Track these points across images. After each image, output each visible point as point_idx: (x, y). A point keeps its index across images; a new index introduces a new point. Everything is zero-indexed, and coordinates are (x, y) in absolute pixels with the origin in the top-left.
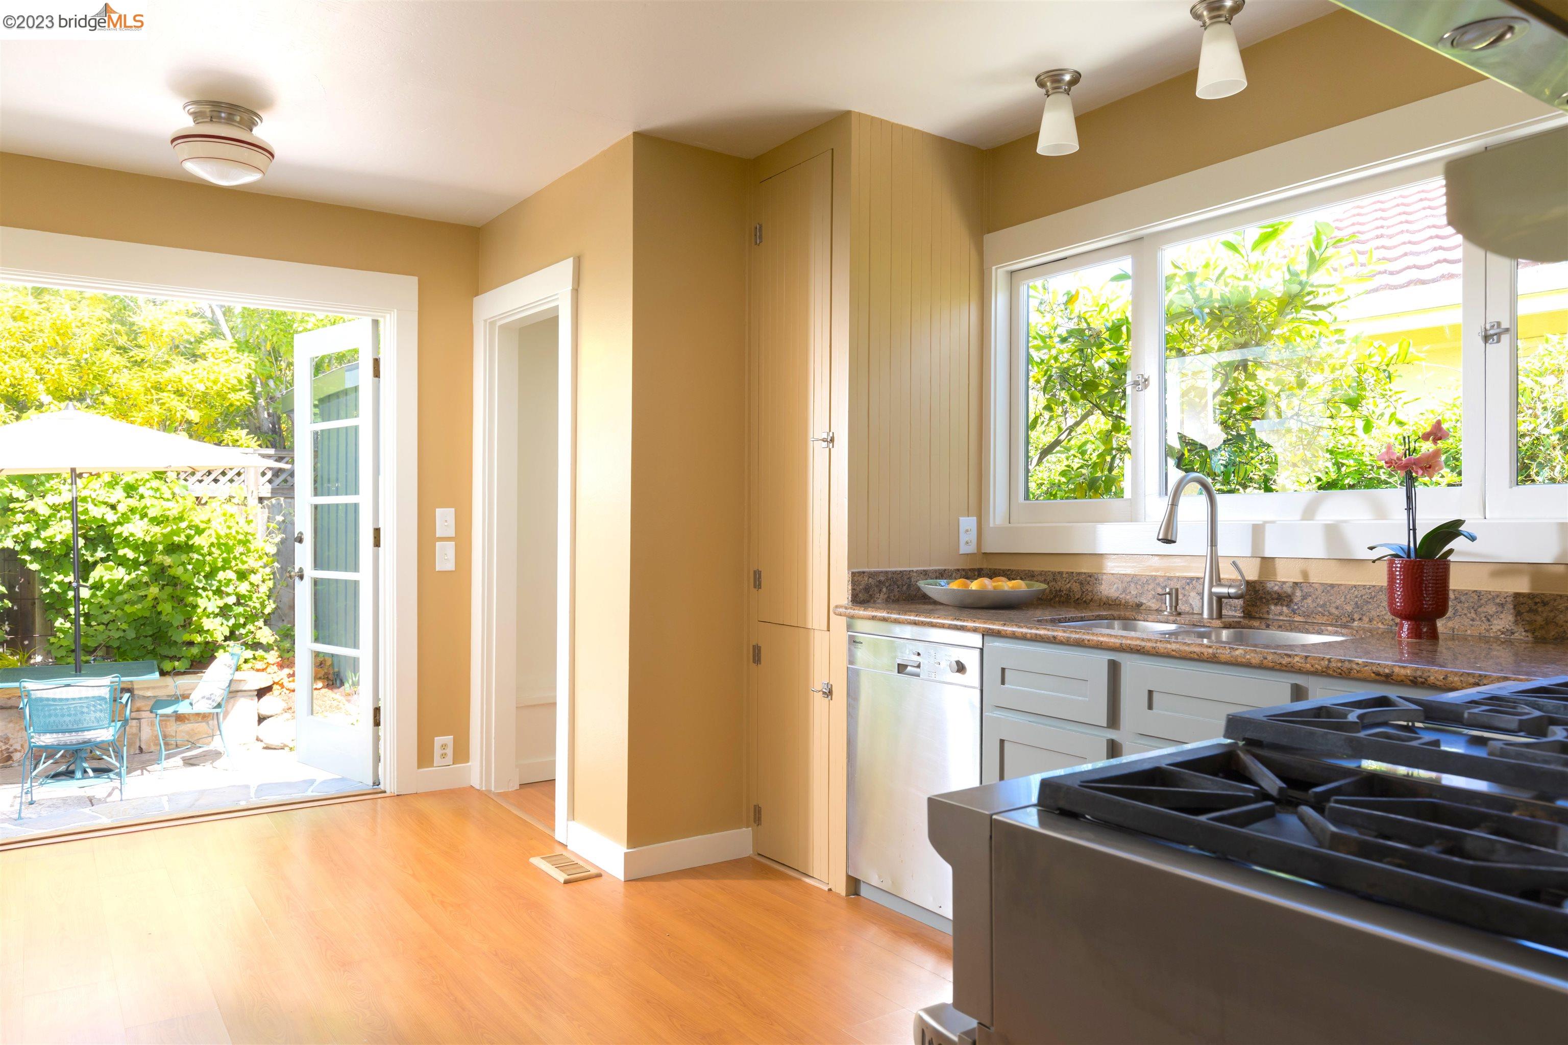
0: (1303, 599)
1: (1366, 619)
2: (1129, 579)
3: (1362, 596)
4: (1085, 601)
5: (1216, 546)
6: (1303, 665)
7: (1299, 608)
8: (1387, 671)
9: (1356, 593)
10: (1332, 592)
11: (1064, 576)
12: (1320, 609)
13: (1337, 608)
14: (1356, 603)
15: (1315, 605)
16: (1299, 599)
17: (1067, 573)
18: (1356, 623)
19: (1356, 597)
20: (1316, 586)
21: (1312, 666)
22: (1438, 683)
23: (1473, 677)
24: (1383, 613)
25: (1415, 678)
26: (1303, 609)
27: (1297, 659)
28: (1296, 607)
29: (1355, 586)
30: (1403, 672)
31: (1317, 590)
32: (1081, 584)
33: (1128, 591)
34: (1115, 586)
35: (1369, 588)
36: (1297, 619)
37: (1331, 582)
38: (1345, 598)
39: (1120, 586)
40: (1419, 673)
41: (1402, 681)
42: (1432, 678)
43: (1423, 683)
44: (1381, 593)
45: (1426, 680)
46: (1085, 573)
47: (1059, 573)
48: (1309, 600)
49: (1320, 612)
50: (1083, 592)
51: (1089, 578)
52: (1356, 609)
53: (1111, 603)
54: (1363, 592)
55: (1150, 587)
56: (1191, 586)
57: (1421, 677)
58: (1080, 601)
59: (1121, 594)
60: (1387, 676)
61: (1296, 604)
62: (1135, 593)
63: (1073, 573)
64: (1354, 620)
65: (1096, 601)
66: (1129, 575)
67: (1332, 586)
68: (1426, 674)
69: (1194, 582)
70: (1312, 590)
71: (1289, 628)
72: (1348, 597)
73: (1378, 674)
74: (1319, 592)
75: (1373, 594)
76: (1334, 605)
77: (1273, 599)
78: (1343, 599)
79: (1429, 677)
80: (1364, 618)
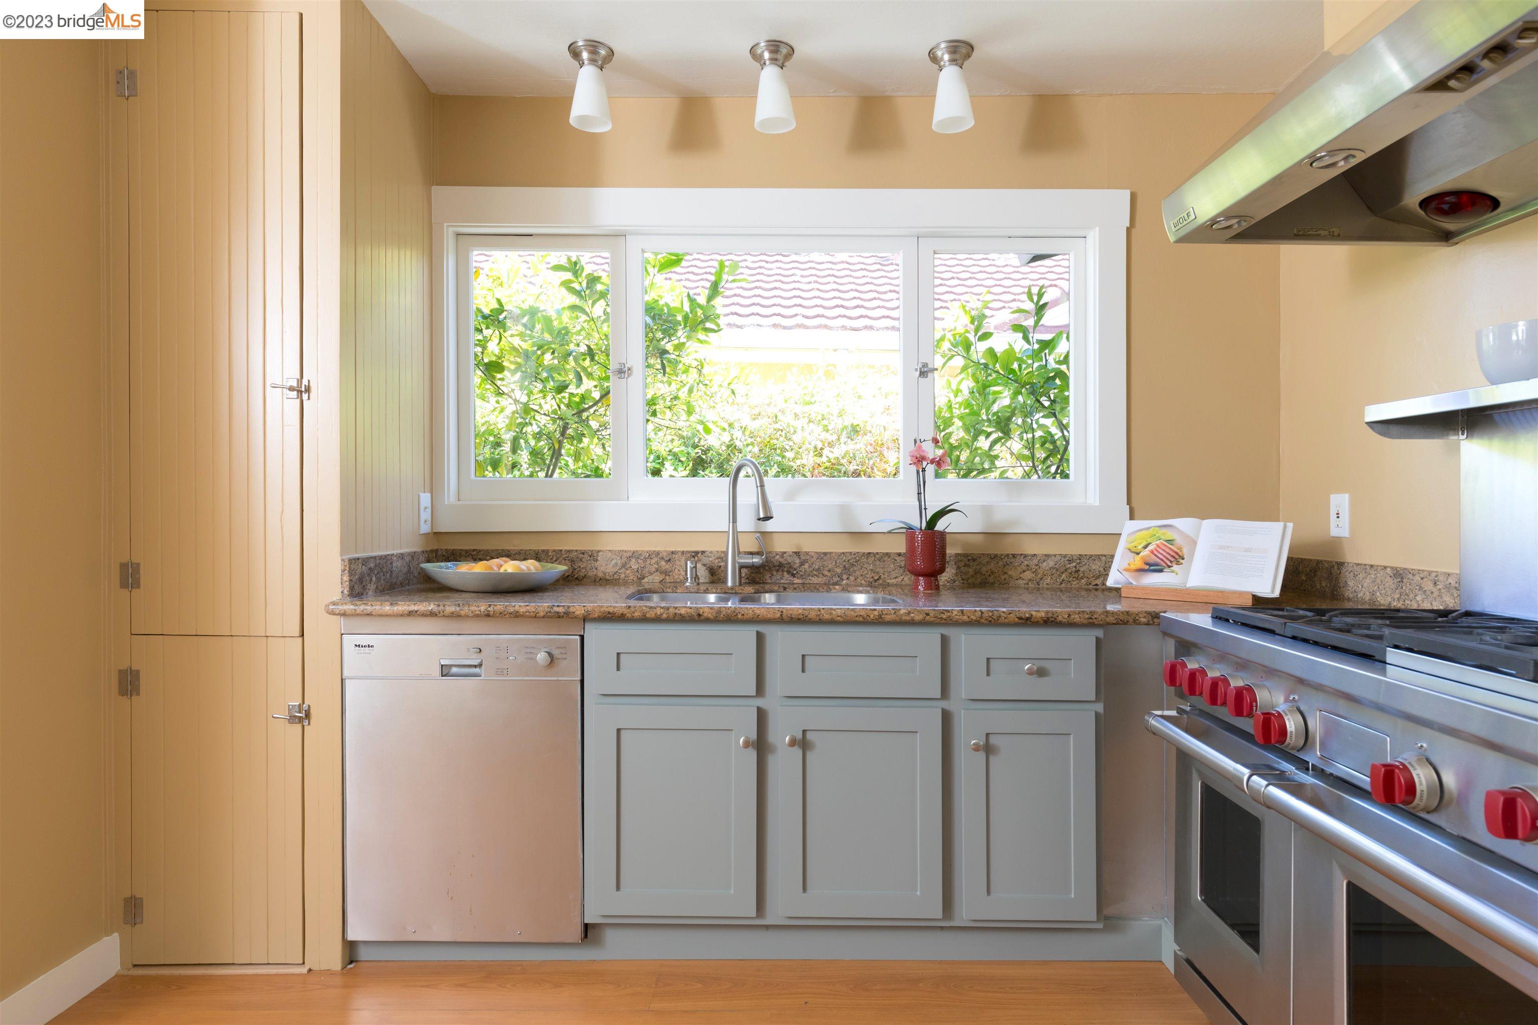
0: (801, 565)
1: (852, 578)
2: (630, 554)
3: (849, 561)
4: (577, 578)
5: (736, 522)
6: (961, 617)
7: (797, 572)
8: (1027, 615)
9: (844, 558)
10: (825, 558)
11: (550, 554)
12: (815, 573)
13: (829, 571)
14: (845, 567)
15: (811, 569)
16: (798, 565)
17: (554, 551)
18: (844, 582)
19: (844, 561)
20: (812, 554)
21: (969, 617)
22: (1064, 620)
23: (1087, 614)
24: (865, 573)
25: (1048, 618)
26: (801, 573)
27: (955, 613)
28: (795, 572)
29: (843, 553)
30: (1039, 615)
31: (812, 557)
32: (572, 561)
33: (628, 566)
34: (613, 562)
35: (854, 554)
36: (796, 581)
37: (824, 551)
38: (836, 562)
39: (619, 562)
40: (1050, 615)
41: (1038, 622)
42: (1060, 617)
43: (1052, 622)
44: (863, 558)
45: (1056, 619)
46: (576, 551)
47: (543, 551)
48: (806, 566)
49: (816, 575)
50: (575, 569)
51: (582, 555)
52: (845, 571)
53: (608, 577)
54: (850, 557)
55: (653, 561)
56: (696, 558)
57: (1052, 618)
58: (570, 578)
59: (620, 569)
60: (1027, 619)
61: (795, 569)
62: (636, 567)
63: (561, 550)
64: (843, 580)
65: (590, 577)
66: (629, 551)
67: (825, 554)
68: (1055, 616)
69: (700, 555)
70: (808, 557)
71: (802, 589)
72: (838, 561)
73: (1020, 618)
74: (815, 559)
75: (857, 558)
76: (827, 569)
77: (775, 566)
78: (834, 564)
79: (1058, 616)
80: (851, 577)
